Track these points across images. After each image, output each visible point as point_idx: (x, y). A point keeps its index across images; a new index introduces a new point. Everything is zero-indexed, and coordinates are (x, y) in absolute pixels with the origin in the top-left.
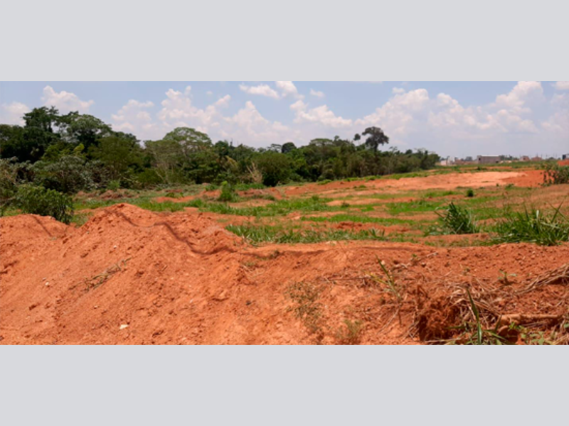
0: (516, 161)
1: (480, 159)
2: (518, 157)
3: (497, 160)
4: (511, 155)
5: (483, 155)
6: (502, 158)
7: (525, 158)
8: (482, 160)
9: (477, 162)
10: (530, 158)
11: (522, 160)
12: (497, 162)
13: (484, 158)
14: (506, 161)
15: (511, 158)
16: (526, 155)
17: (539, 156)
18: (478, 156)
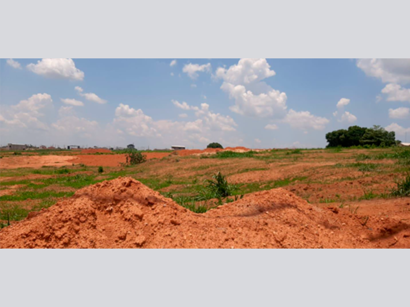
0: (37, 149)
1: (10, 146)
2: (37, 146)
3: (24, 148)
4: (32, 145)
5: (13, 144)
6: (27, 146)
7: (43, 147)
8: (12, 147)
9: (8, 149)
10: (47, 147)
11: (41, 148)
12: (24, 149)
13: (14, 145)
14: (31, 149)
15: (31, 147)
16: (44, 145)
17: (54, 146)
18: (9, 144)
